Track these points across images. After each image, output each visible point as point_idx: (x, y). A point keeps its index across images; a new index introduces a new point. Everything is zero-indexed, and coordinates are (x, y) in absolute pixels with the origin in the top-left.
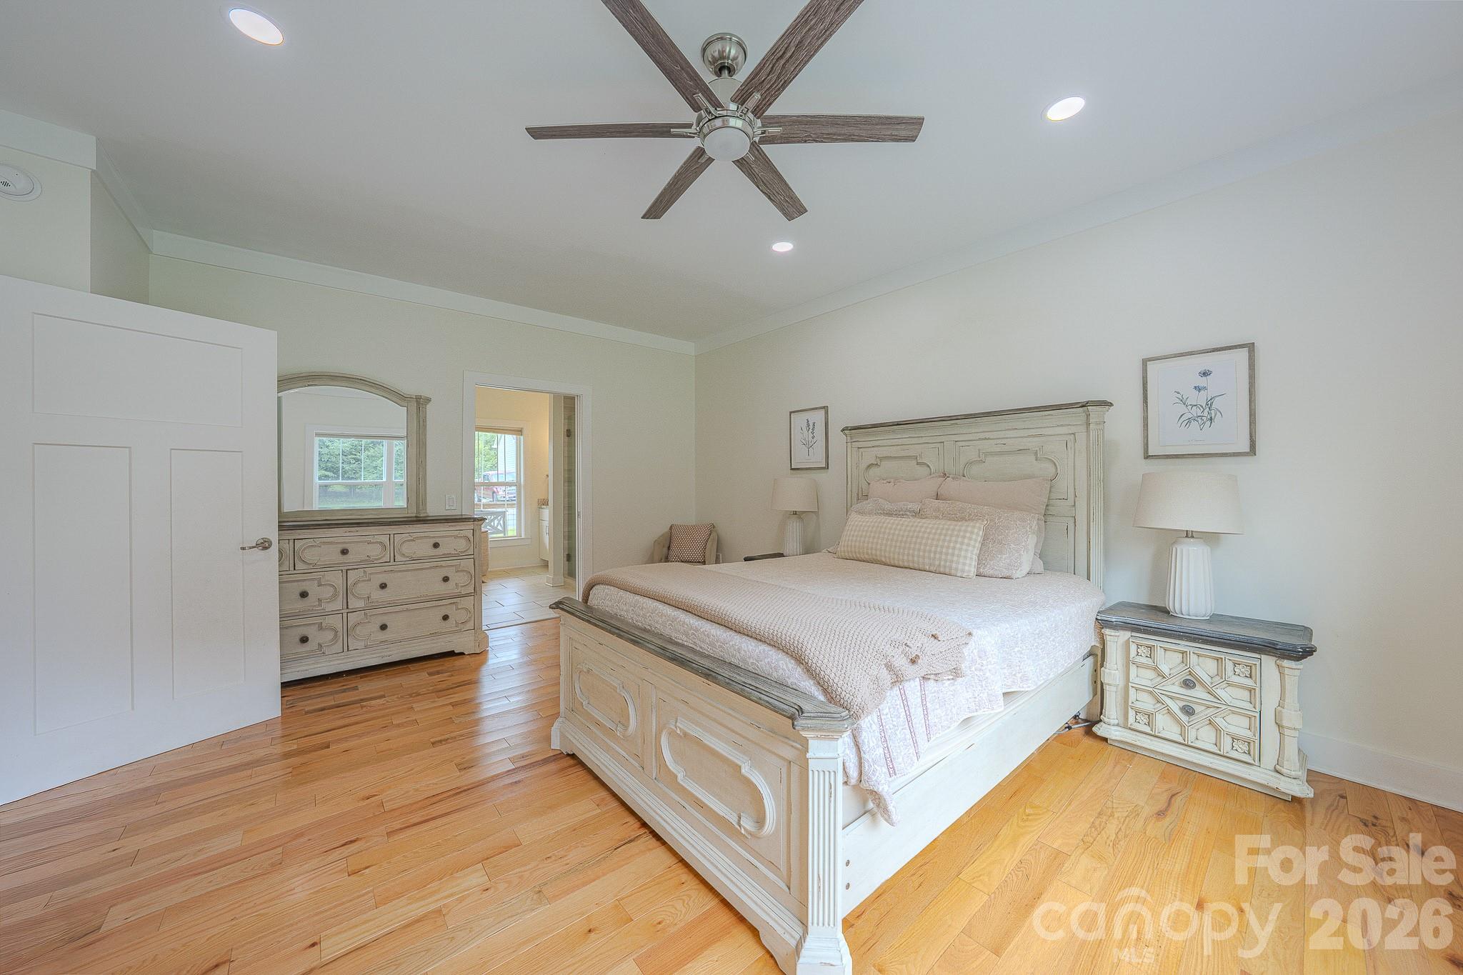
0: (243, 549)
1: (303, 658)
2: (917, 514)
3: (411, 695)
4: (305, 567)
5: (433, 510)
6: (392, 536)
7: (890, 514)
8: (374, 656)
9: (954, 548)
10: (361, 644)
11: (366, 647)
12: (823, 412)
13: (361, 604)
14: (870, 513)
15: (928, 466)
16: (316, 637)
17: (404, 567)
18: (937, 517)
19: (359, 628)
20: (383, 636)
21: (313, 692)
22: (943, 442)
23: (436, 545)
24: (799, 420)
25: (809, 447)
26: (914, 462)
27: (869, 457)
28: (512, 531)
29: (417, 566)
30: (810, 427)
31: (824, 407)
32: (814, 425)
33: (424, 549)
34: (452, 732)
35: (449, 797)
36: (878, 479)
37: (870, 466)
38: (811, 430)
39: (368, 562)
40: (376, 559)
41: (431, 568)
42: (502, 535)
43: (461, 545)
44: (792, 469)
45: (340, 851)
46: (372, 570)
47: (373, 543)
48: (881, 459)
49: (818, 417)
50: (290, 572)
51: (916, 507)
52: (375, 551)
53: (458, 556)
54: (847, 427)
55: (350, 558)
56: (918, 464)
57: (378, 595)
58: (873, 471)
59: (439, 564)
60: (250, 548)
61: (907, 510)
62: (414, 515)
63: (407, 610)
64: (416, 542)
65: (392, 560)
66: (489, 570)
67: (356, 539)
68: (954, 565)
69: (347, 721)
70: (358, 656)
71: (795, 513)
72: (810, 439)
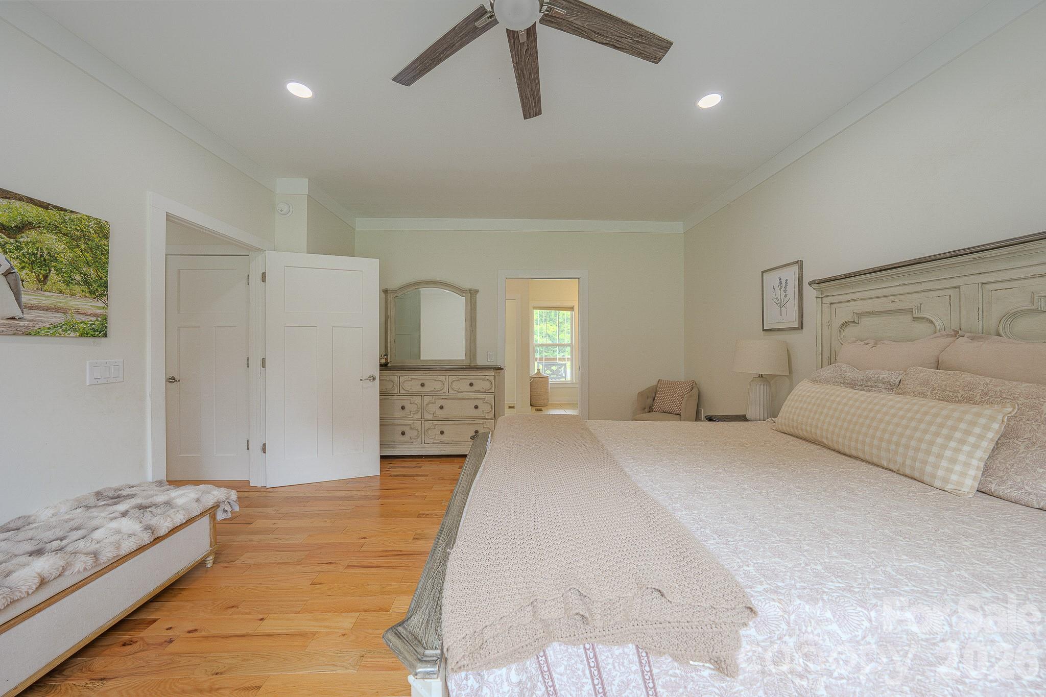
0: (361, 380)
1: (403, 444)
2: (895, 387)
3: (439, 479)
4: (404, 392)
5: (480, 362)
6: (447, 377)
7: (852, 385)
8: (437, 449)
9: (931, 443)
10: (431, 441)
11: (433, 443)
12: (796, 267)
13: (430, 417)
14: (827, 381)
15: (931, 322)
16: (410, 433)
17: (452, 397)
18: (922, 394)
19: (430, 431)
20: (441, 438)
21: (404, 464)
22: (959, 287)
23: (471, 385)
24: (771, 279)
25: (781, 304)
26: (909, 317)
27: (844, 313)
28: (569, 378)
29: (460, 397)
30: (783, 285)
31: (797, 262)
32: (786, 282)
33: (465, 386)
34: (435, 510)
35: (392, 555)
36: (854, 339)
37: (845, 324)
38: (783, 289)
39: (435, 392)
40: (439, 391)
41: (467, 399)
42: (564, 380)
43: (486, 385)
44: (764, 330)
45: (323, 567)
46: (437, 397)
47: (437, 381)
48: (860, 315)
49: (791, 274)
50: (397, 394)
51: (894, 378)
52: (438, 386)
53: (484, 392)
54: (815, 280)
55: (426, 389)
56: (914, 319)
57: (439, 413)
58: (850, 331)
59: (472, 397)
60: (365, 380)
61: (878, 381)
62: (468, 364)
63: (454, 424)
64: (460, 381)
65: (447, 392)
66: (549, 402)
67: (428, 378)
68: (928, 469)
69: (403, 486)
70: (429, 448)
71: (761, 376)
72: (783, 297)
